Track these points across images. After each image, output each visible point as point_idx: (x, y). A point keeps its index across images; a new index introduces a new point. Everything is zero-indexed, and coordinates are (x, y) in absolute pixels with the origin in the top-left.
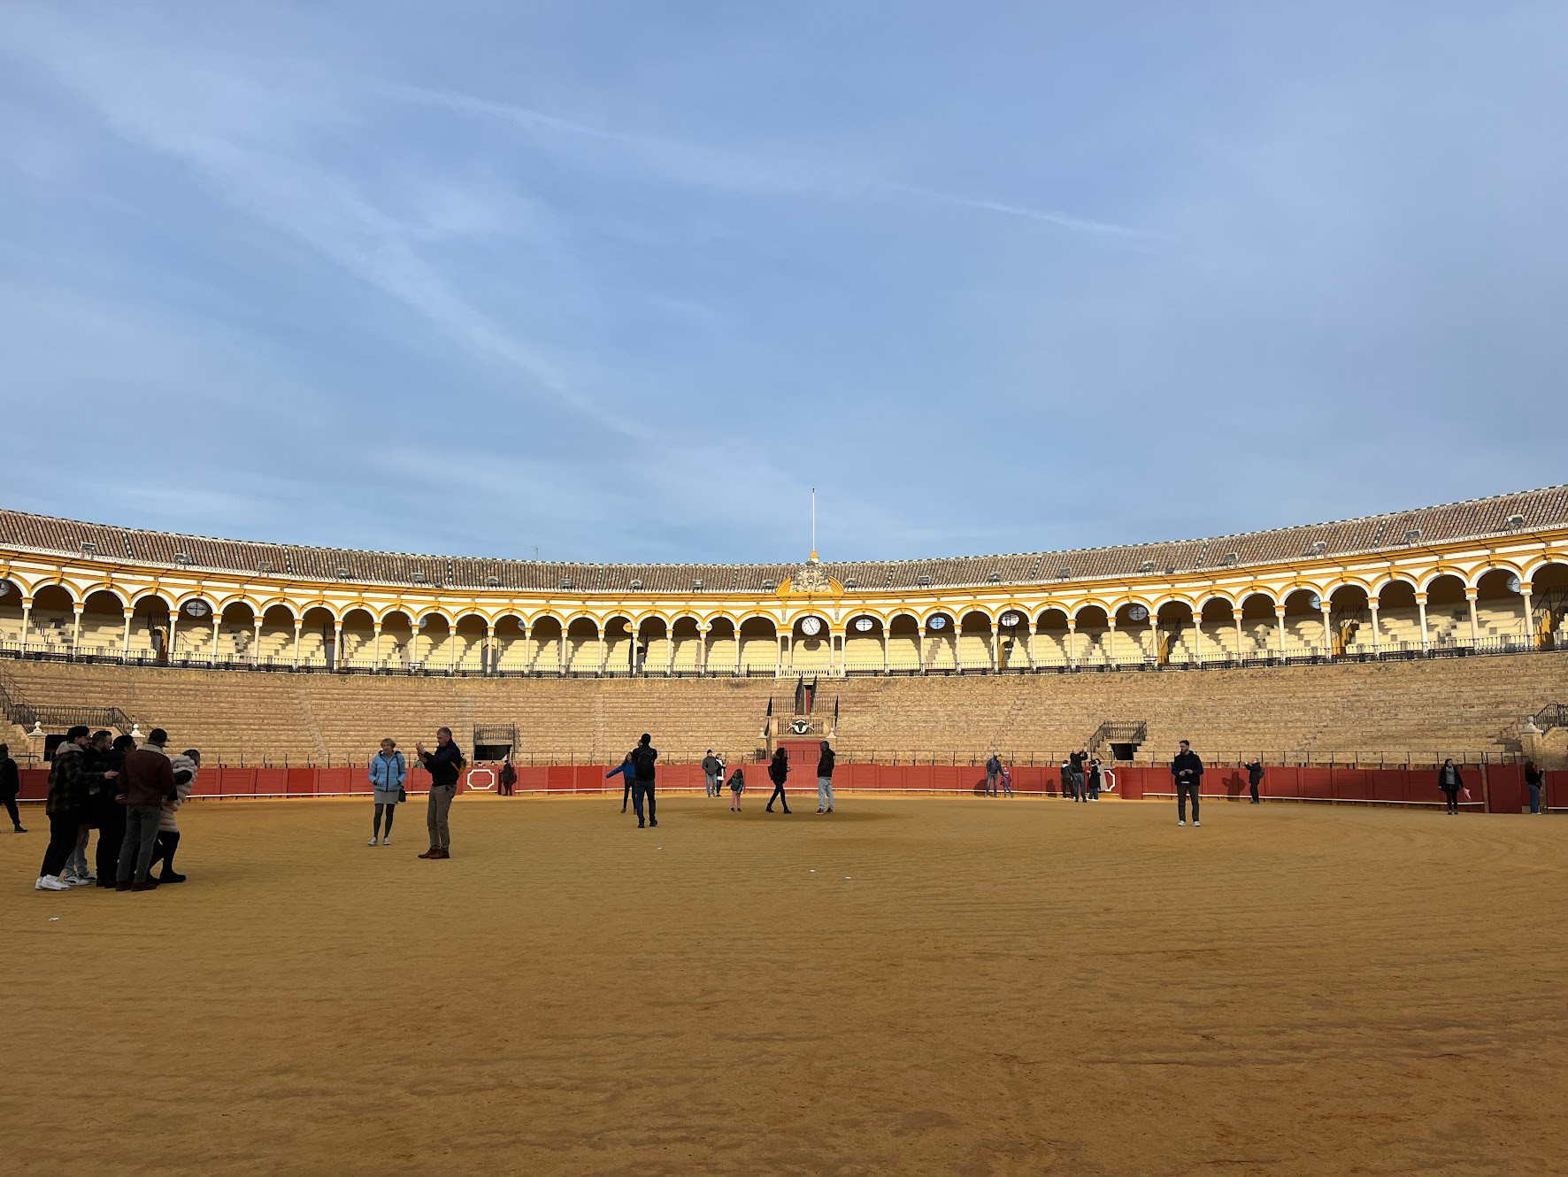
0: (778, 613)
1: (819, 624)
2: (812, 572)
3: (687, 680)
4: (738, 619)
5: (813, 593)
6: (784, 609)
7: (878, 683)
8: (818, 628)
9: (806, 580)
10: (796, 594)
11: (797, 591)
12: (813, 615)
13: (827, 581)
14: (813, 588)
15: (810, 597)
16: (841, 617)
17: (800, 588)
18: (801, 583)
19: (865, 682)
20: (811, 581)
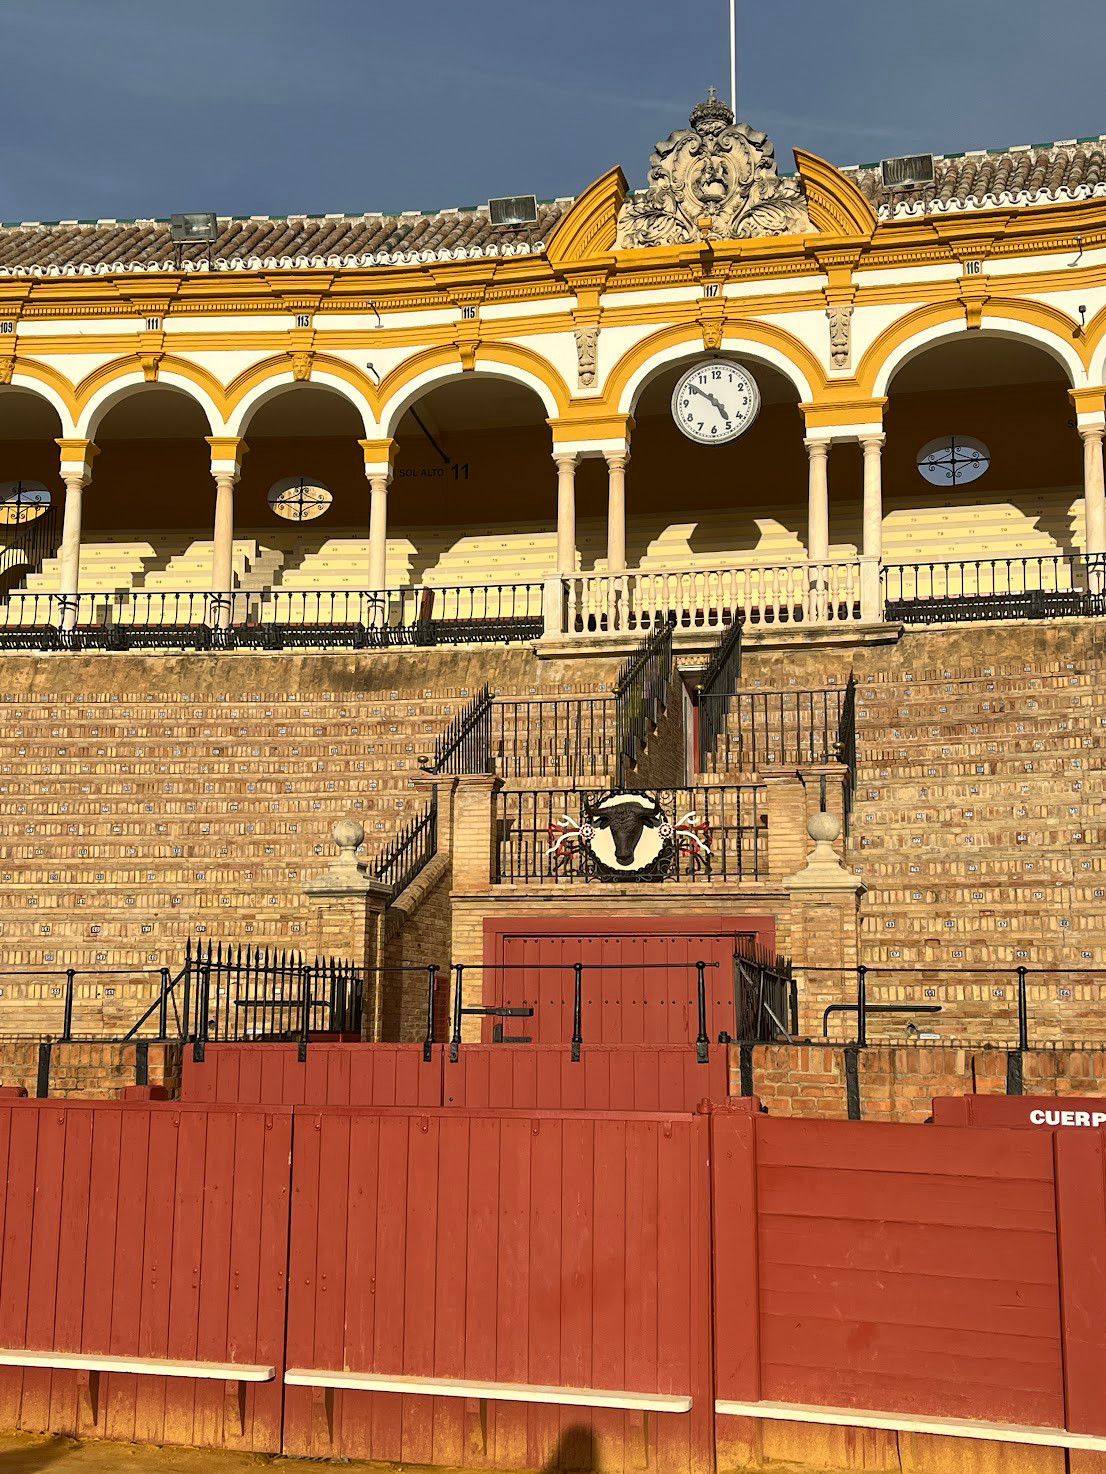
0: (559, 349)
1: (751, 391)
2: (721, 149)
3: (138, 663)
4: (380, 390)
5: (722, 245)
6: (587, 329)
7: (1060, 646)
8: (750, 411)
9: (688, 192)
10: (641, 255)
11: (648, 242)
12: (727, 344)
13: (789, 188)
14: (723, 222)
15: (707, 260)
16: (858, 347)
17: (664, 230)
18: (669, 206)
19: (989, 646)
20: (715, 189)
